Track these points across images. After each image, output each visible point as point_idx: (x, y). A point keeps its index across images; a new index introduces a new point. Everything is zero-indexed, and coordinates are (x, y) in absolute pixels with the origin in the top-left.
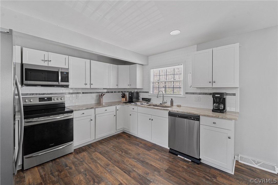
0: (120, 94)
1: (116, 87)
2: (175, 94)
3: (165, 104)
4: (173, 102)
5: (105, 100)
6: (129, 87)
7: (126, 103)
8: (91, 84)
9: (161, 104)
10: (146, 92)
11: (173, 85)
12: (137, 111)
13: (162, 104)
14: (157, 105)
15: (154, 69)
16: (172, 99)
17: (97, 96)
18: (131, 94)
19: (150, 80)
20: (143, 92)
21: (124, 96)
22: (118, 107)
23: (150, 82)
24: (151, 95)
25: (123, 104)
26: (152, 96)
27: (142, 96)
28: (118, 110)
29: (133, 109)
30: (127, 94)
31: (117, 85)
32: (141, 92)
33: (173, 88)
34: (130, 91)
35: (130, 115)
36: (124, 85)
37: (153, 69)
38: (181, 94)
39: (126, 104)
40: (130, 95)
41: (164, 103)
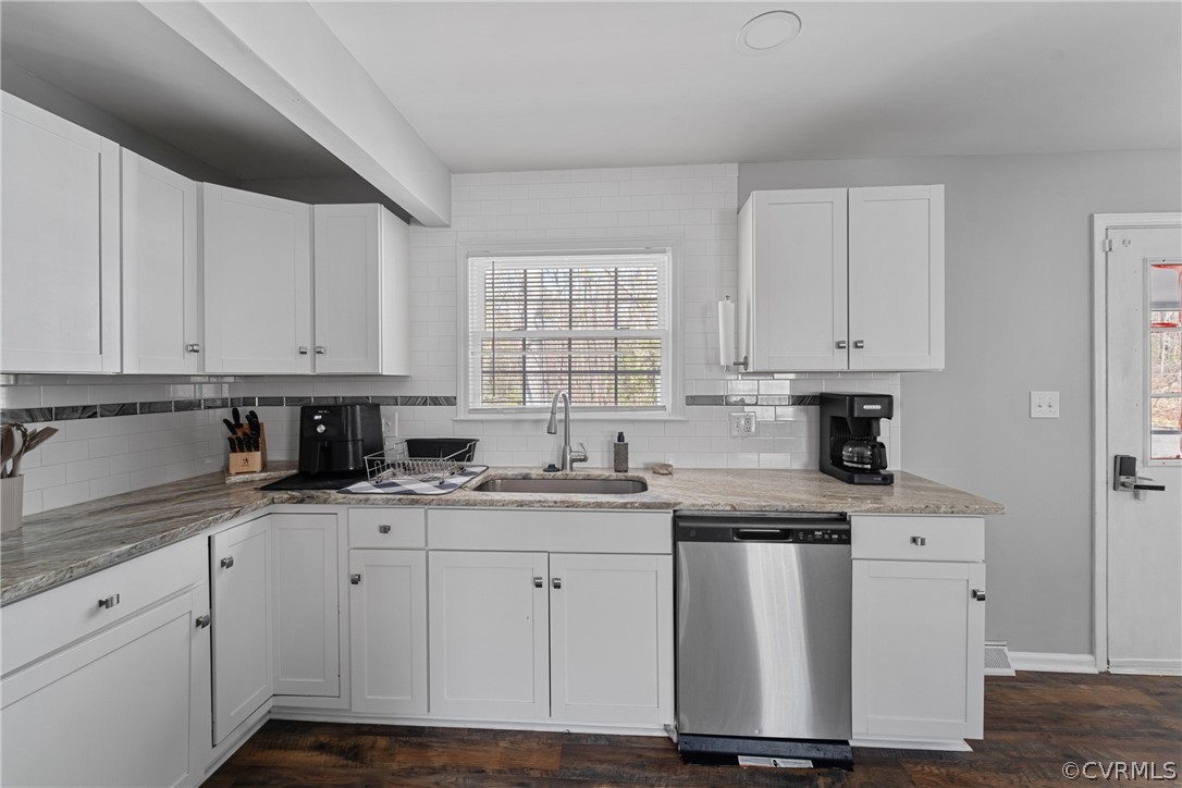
2: (632, 409)
3: (575, 465)
4: (629, 450)
6: (301, 366)
7: (289, 488)
9: (552, 468)
10: (435, 401)
11: (616, 357)
12: (422, 545)
13: (558, 466)
14: (534, 473)
15: (496, 259)
16: (621, 437)
18: (332, 416)
19: (466, 322)
20: (410, 401)
22: (231, 535)
23: (466, 336)
24: (471, 417)
25: (273, 502)
26: (482, 421)
28: (226, 564)
29: (385, 530)
31: (195, 351)
32: (395, 401)
33: (616, 372)
35: (355, 581)
37: (487, 254)
38: (664, 408)
39: (301, 501)
40: (320, 429)
41: (573, 461)
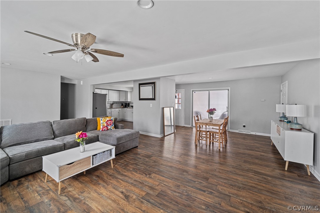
0: (121, 104)
1: (119, 101)
5: (114, 106)
6: (125, 101)
7: (123, 108)
8: (109, 100)
10: (132, 103)
17: (110, 105)
18: (126, 104)
21: (122, 105)
22: (120, 109)
27: (131, 105)
29: (126, 110)
30: (124, 104)
31: (119, 100)
32: (130, 103)
34: (125, 102)
35: (125, 112)
36: (123, 100)
